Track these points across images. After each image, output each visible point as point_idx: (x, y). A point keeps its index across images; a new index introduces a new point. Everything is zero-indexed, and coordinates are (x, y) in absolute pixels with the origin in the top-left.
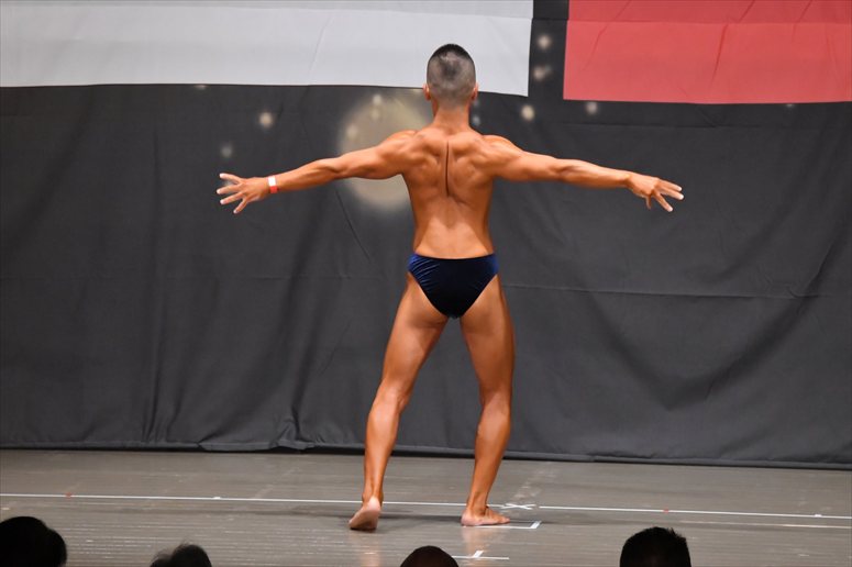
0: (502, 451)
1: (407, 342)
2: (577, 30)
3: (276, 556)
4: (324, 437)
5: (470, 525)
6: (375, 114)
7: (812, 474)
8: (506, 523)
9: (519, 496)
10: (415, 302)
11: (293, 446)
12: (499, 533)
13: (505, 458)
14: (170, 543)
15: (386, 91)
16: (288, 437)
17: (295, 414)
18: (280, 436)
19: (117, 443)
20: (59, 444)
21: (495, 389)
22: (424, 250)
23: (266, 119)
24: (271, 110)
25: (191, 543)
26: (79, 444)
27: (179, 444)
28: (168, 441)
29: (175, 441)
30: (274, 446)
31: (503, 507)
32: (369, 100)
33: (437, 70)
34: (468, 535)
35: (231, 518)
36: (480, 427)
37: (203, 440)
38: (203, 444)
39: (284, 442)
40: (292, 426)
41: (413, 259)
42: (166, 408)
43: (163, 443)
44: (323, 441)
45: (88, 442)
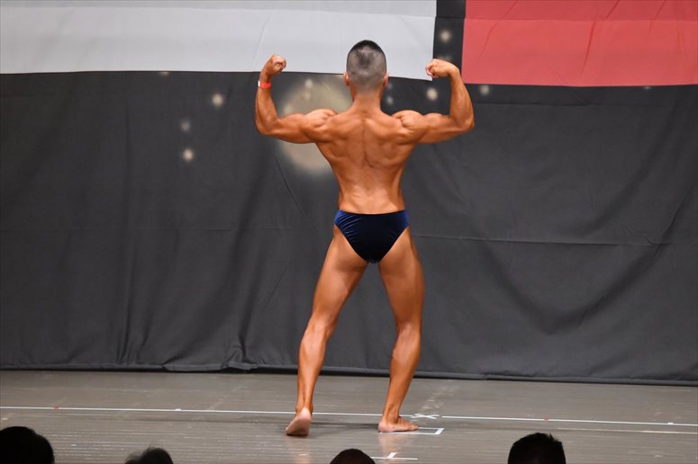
0: (412, 371)
1: (333, 283)
2: (473, 27)
3: (226, 458)
4: (266, 360)
5: (385, 432)
6: (307, 96)
7: (665, 390)
8: (415, 430)
9: (426, 408)
10: (340, 250)
11: (240, 368)
12: (410, 438)
13: (415, 377)
14: (140, 447)
15: (316, 77)
16: (237, 360)
17: (242, 341)
18: (230, 359)
19: (96, 365)
20: (49, 366)
21: (407, 320)
22: (348, 207)
23: (218, 100)
24: (222, 93)
25: (157, 447)
26: (65, 366)
27: (146, 366)
28: (138, 363)
29: (143, 363)
30: (225, 367)
31: (412, 417)
32: (302, 84)
33: (355, 60)
34: (384, 440)
35: (189, 426)
36: (395, 352)
37: (166, 363)
38: (166, 366)
39: (232, 364)
40: (240, 351)
41: (338, 215)
42: (137, 336)
43: (133, 365)
44: (265, 363)
45: (73, 364)
